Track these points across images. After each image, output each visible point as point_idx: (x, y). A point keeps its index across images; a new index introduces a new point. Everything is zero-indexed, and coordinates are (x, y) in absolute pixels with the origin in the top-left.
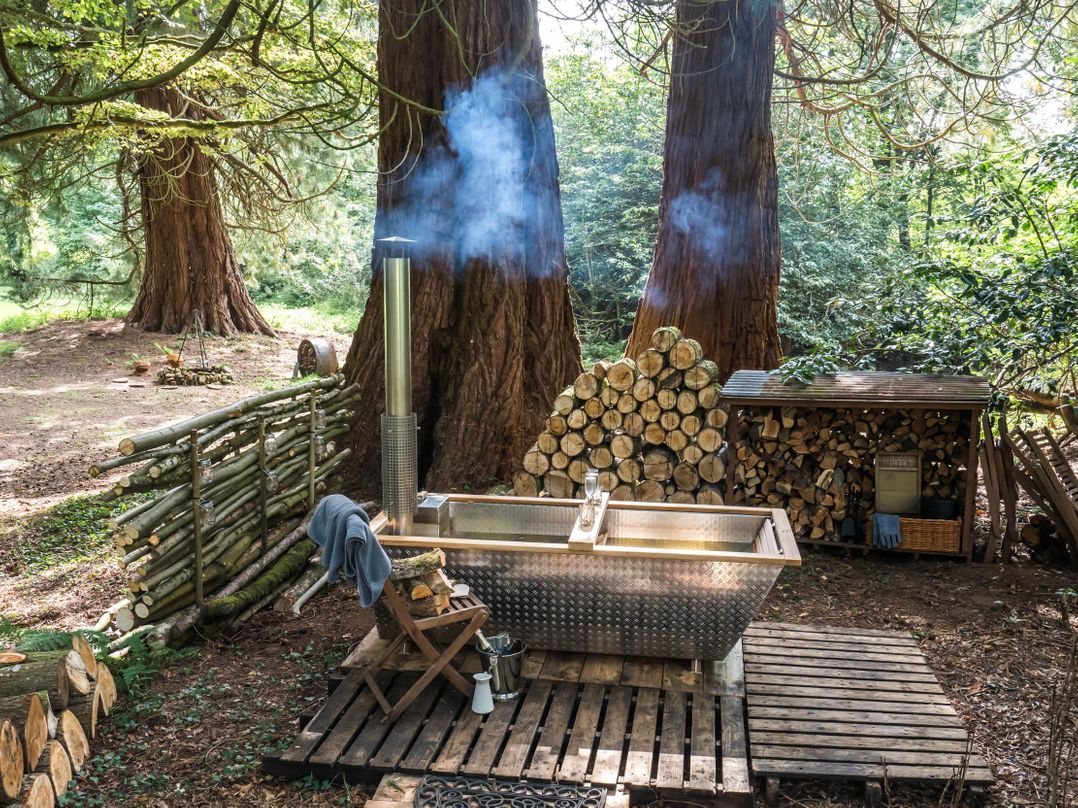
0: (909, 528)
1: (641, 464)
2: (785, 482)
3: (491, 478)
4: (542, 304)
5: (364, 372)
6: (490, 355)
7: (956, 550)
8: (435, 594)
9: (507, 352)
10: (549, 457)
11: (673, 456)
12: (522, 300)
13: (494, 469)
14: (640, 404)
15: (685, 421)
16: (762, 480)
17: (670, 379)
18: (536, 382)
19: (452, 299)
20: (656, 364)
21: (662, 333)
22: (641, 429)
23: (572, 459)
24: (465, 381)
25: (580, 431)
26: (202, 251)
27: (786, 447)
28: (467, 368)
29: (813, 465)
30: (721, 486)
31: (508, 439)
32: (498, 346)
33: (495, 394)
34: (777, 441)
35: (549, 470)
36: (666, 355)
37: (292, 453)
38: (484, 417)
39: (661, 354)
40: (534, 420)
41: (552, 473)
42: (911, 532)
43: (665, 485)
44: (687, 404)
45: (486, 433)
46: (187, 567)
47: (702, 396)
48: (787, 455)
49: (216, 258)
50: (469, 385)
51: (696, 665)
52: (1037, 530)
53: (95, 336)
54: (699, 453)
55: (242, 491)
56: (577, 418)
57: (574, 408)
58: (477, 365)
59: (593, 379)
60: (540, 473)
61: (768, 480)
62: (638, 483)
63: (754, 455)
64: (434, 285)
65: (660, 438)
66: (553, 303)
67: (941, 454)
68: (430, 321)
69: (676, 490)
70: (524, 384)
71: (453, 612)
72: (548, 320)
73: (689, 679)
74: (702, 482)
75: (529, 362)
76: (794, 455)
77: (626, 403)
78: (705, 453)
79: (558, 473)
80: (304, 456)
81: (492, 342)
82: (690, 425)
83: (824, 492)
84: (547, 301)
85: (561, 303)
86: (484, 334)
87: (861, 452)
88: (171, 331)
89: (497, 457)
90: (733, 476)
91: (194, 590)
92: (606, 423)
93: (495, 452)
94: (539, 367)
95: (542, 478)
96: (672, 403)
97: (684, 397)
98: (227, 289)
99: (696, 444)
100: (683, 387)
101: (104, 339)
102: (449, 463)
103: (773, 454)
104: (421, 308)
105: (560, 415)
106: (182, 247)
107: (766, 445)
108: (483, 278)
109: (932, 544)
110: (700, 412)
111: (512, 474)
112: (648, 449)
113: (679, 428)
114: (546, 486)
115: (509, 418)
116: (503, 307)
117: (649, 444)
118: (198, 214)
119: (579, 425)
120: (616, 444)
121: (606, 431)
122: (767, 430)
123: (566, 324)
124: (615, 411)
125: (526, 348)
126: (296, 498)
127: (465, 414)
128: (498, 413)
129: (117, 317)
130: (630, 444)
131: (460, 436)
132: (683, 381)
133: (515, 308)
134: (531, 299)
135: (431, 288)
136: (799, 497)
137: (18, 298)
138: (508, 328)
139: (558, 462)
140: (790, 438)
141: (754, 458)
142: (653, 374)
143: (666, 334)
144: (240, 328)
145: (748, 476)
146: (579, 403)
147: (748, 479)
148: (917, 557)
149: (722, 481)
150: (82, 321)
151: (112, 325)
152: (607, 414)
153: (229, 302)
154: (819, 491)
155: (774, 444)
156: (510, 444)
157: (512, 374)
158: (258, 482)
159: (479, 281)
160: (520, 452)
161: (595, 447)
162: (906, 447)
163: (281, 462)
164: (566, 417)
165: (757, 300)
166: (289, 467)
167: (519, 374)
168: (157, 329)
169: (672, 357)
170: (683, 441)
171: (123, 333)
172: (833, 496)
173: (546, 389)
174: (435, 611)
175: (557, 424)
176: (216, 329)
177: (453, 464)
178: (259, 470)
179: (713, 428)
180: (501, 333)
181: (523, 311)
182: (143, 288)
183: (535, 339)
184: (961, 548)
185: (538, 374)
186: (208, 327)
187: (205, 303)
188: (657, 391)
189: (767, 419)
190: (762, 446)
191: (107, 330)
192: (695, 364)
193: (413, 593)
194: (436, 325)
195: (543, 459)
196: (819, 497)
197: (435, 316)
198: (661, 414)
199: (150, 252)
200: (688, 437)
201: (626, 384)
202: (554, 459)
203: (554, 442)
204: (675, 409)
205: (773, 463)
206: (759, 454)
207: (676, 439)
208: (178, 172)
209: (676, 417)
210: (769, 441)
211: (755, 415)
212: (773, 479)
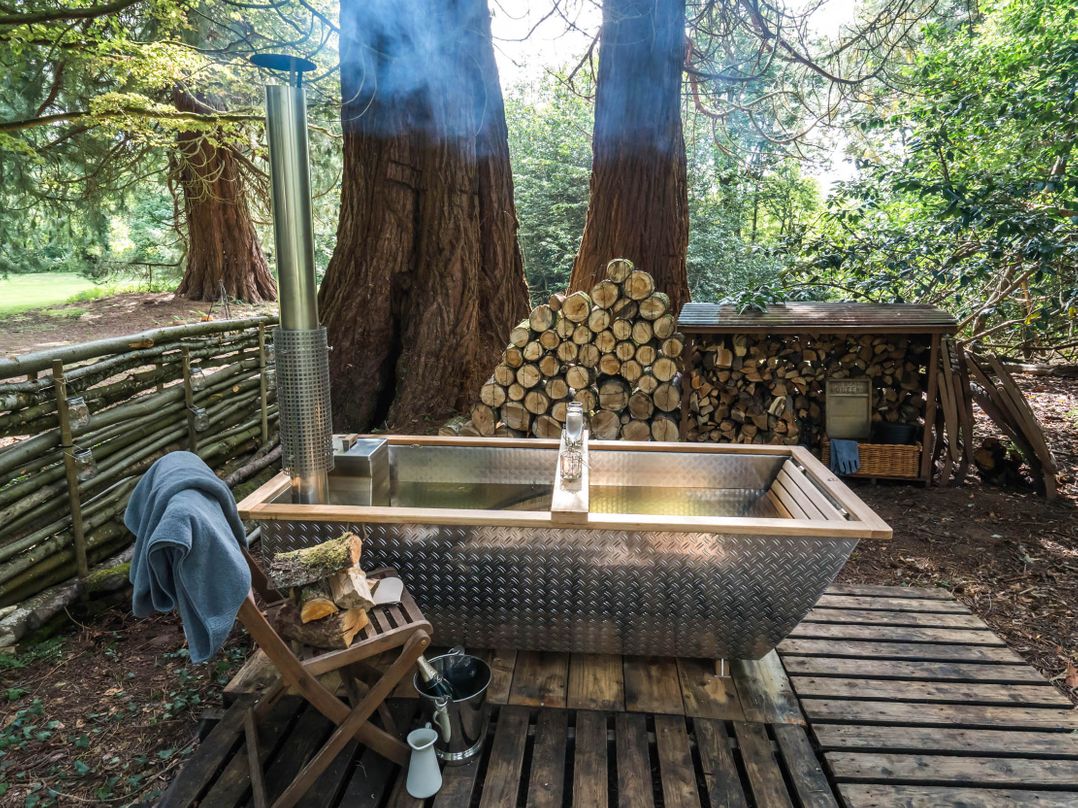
0: (867, 454)
1: (595, 394)
2: (738, 409)
3: (450, 410)
4: (495, 252)
5: (329, 314)
6: (447, 295)
7: (915, 475)
8: (342, 610)
9: (463, 293)
10: (506, 389)
11: (627, 386)
12: (476, 246)
13: (453, 401)
14: (595, 335)
15: (640, 351)
16: (716, 408)
17: (625, 310)
18: (490, 321)
19: (411, 245)
20: (611, 295)
21: (617, 263)
22: (596, 360)
23: (528, 390)
24: (425, 320)
25: (536, 363)
26: (234, 240)
27: (740, 376)
28: (426, 308)
29: (765, 392)
30: (676, 415)
31: (465, 373)
32: (455, 287)
33: (453, 332)
34: (731, 370)
35: (505, 402)
36: (620, 286)
37: (236, 389)
38: (443, 353)
39: (617, 284)
40: (489, 357)
41: (509, 404)
42: (870, 458)
43: (620, 415)
44: (642, 334)
45: (445, 368)
46: (61, 532)
47: (657, 326)
48: (740, 383)
49: (244, 244)
50: (428, 324)
51: (723, 667)
52: (990, 453)
53: (149, 304)
54: (654, 383)
55: (162, 432)
56: (533, 350)
57: (530, 341)
58: (435, 306)
59: (548, 312)
60: (497, 405)
61: (721, 408)
62: (592, 413)
63: (707, 384)
64: (394, 231)
65: (614, 368)
66: (504, 252)
67: (889, 380)
68: (391, 265)
69: (631, 420)
70: (480, 323)
71: (373, 637)
72: (501, 266)
73: (716, 690)
74: (657, 411)
75: (484, 305)
76: (747, 383)
77: (581, 334)
78: (660, 383)
79: (515, 405)
80: (255, 391)
81: (450, 284)
82: (645, 355)
83: (777, 418)
84: (499, 249)
85: (512, 252)
86: (442, 276)
87: (809, 379)
88: (210, 300)
89: (456, 390)
90: (687, 404)
91: (72, 561)
92: (562, 355)
93: (454, 386)
94: (493, 308)
95: (499, 410)
96: (628, 333)
97: (638, 327)
98: (253, 268)
99: (651, 374)
100: (637, 319)
101: (156, 306)
102: (410, 396)
103: (726, 382)
104: (382, 253)
105: (516, 347)
106: (217, 236)
107: (719, 374)
108: (440, 224)
109: (891, 469)
110: (655, 342)
111: (470, 405)
112: (603, 379)
113: (634, 358)
114: (503, 417)
115: (466, 354)
116: (459, 252)
117: (603, 375)
118: (229, 211)
119: (536, 357)
120: (572, 375)
121: (561, 363)
122: (721, 358)
123: (516, 271)
124: (570, 343)
125: (481, 291)
126: (242, 437)
127: (424, 350)
128: (456, 349)
129: (169, 290)
130: (586, 375)
131: (421, 371)
132: (638, 311)
133: (470, 253)
134: (484, 249)
135: (391, 234)
136: (752, 424)
137: (90, 276)
138: (464, 272)
139: (515, 393)
140: (744, 367)
141: (707, 387)
142: (608, 305)
143: (621, 265)
144: (264, 298)
145: (702, 404)
146: (535, 335)
147: (701, 408)
148: (874, 482)
149: (677, 411)
150: (142, 294)
151: (165, 295)
152: (562, 346)
153: (256, 278)
154: (771, 418)
155: (727, 373)
156: (468, 378)
157: (468, 314)
158: (185, 422)
159: (436, 227)
160: (477, 385)
161: (550, 379)
162: (854, 373)
163: (223, 399)
164: (522, 349)
165: (674, 256)
166: (233, 403)
167: (475, 313)
168: (199, 298)
169: (627, 287)
170: (637, 371)
171: (173, 302)
172: (785, 422)
173: (500, 329)
174: (341, 640)
175: (513, 356)
176: (246, 298)
177: (415, 398)
178: (185, 408)
179: (668, 357)
180: (458, 275)
181: (477, 257)
182: (189, 267)
183: (489, 283)
184: (919, 472)
185: (492, 315)
186: (239, 297)
187: (237, 279)
188: (612, 322)
189: (720, 348)
190: (715, 374)
191: (159, 300)
192: (650, 295)
193: (304, 613)
194: (397, 269)
195: (500, 391)
196: (773, 424)
197: (395, 260)
198: (616, 345)
199: (192, 241)
200: (642, 367)
201: (581, 316)
202: (510, 391)
203: (511, 374)
204: (630, 340)
205: (726, 392)
206: (712, 383)
207: (631, 369)
208: (212, 178)
209: (631, 348)
210: (722, 370)
211: (708, 345)
212: (725, 407)
